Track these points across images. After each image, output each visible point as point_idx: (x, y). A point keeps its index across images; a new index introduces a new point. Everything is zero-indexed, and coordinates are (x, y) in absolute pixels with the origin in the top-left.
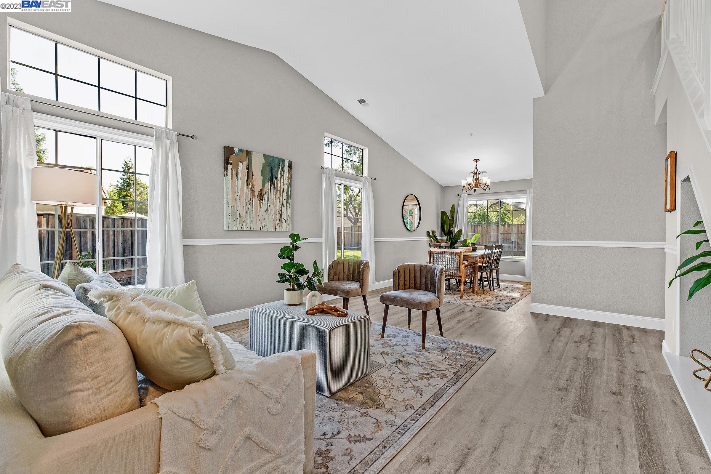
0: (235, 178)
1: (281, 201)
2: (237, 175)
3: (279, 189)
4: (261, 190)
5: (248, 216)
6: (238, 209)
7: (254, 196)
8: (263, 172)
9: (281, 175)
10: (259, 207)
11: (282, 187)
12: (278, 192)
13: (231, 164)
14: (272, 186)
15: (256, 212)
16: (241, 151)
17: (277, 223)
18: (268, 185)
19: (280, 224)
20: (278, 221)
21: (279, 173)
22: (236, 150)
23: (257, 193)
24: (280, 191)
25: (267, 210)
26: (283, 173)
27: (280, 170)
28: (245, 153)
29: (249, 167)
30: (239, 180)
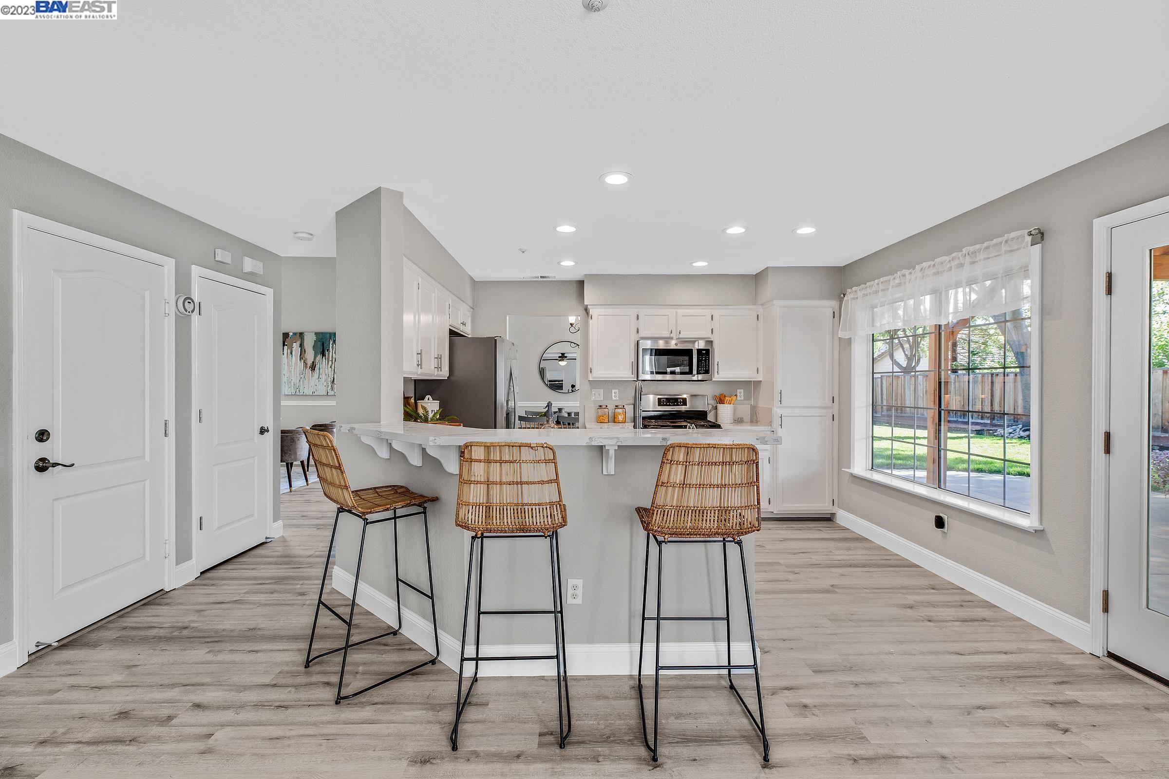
0: (290, 356)
1: (333, 369)
2: (291, 354)
3: (330, 359)
4: (313, 362)
5: (301, 383)
6: (293, 378)
7: (306, 367)
8: (314, 348)
9: (332, 347)
10: (311, 377)
11: (334, 357)
12: (330, 362)
13: (286, 345)
14: (324, 358)
15: (309, 380)
16: (295, 334)
17: (329, 388)
18: (319, 357)
19: (332, 389)
20: (330, 387)
21: (331, 346)
22: (291, 334)
23: (309, 366)
24: (332, 361)
25: (319, 378)
26: (334, 345)
27: (331, 343)
28: (298, 335)
29: (301, 345)
30: (294, 356)
